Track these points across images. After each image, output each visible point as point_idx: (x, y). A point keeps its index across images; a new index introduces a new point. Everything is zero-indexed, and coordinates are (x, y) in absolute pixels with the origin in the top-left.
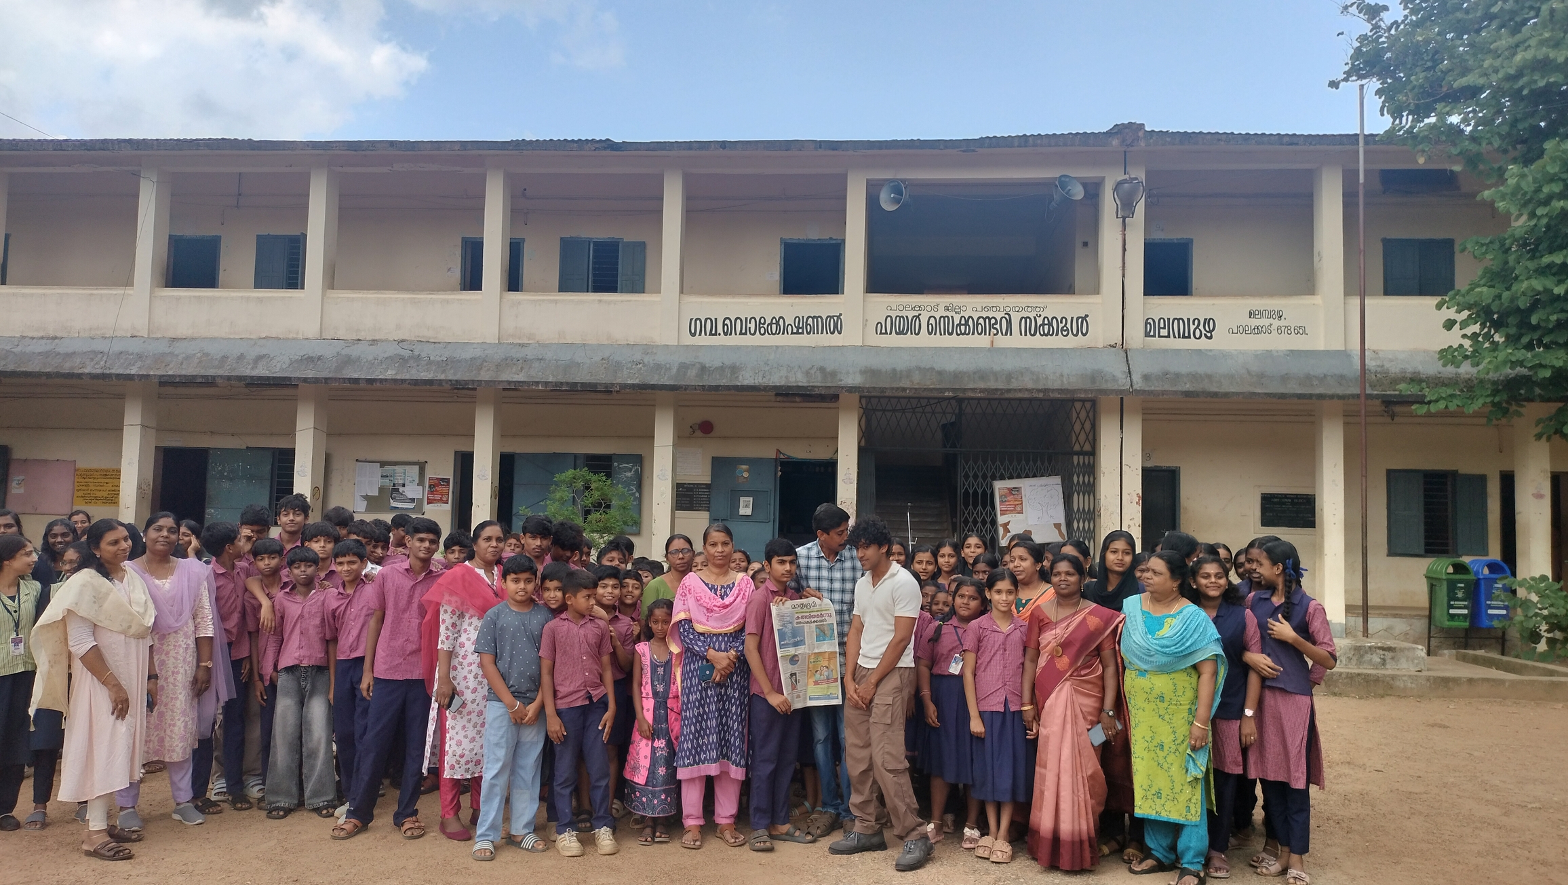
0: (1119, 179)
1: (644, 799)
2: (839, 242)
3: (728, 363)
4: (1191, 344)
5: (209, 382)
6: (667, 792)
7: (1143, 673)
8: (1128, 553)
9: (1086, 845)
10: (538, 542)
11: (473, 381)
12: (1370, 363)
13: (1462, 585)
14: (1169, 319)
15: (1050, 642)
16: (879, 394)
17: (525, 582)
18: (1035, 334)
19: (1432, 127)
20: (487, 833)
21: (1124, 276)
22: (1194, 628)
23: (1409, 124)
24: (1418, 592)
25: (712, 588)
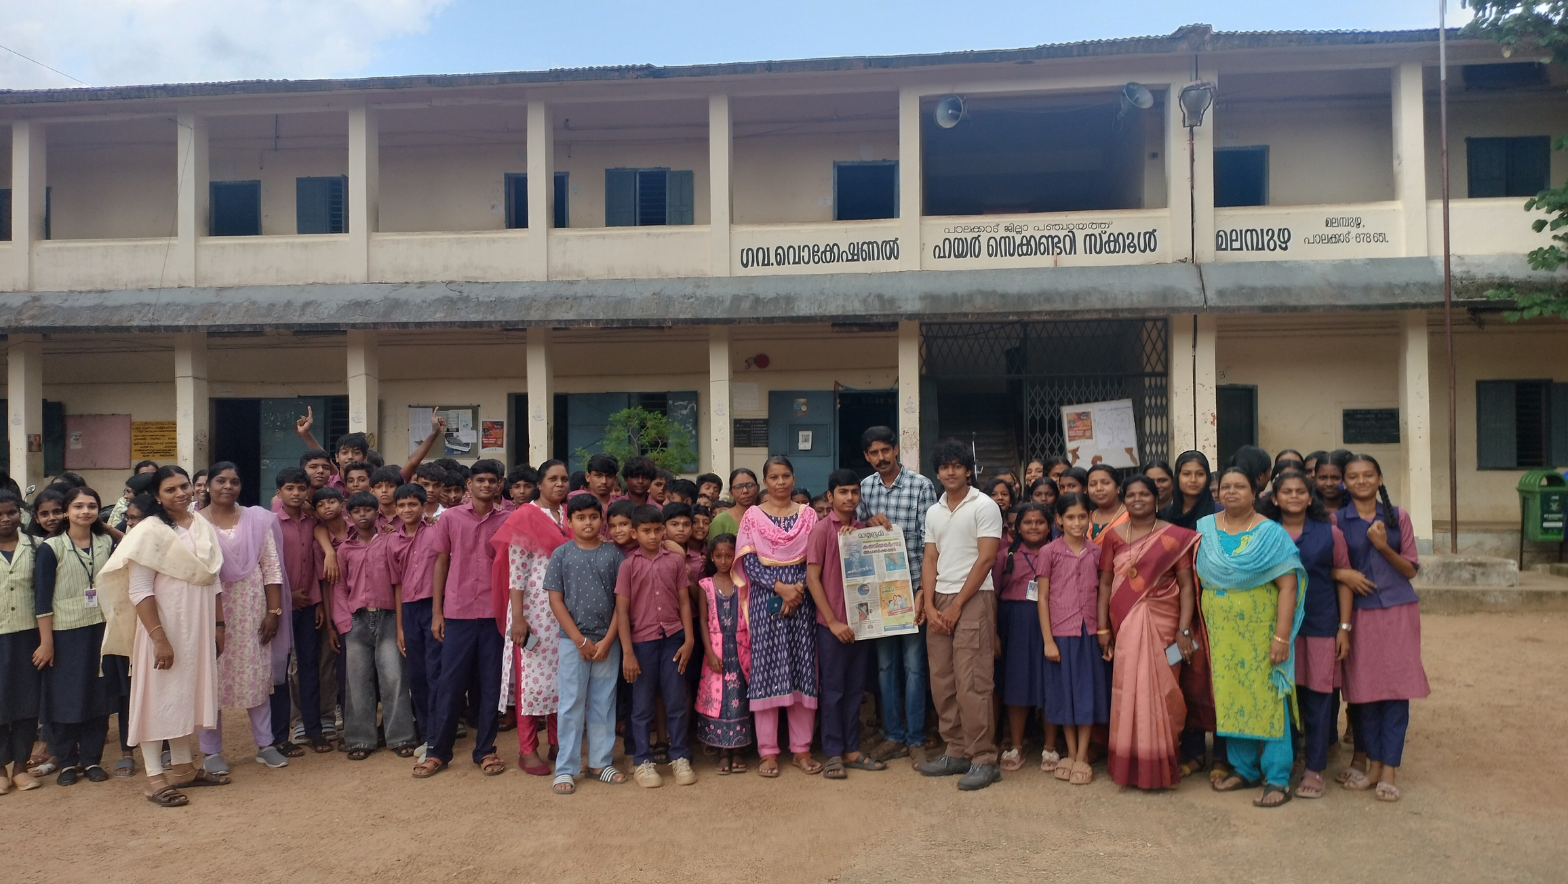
0: (1185, 86)
1: (719, 732)
2: (893, 163)
3: (782, 293)
4: (1266, 256)
5: (257, 331)
6: (742, 724)
7: (1222, 592)
8: (1201, 475)
9: (1166, 764)
10: (603, 480)
11: (522, 321)
12: (1456, 270)
13: (1557, 498)
14: (1241, 231)
15: (1124, 564)
16: (940, 321)
17: (590, 518)
18: (1100, 252)
19: (1518, 18)
20: (566, 767)
21: (1192, 188)
22: (1271, 543)
23: (1493, 16)
24: (1511, 506)
25: (776, 520)
